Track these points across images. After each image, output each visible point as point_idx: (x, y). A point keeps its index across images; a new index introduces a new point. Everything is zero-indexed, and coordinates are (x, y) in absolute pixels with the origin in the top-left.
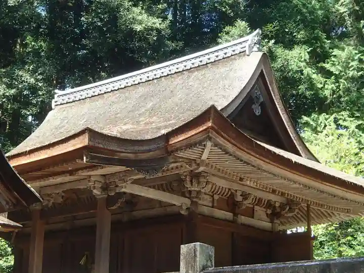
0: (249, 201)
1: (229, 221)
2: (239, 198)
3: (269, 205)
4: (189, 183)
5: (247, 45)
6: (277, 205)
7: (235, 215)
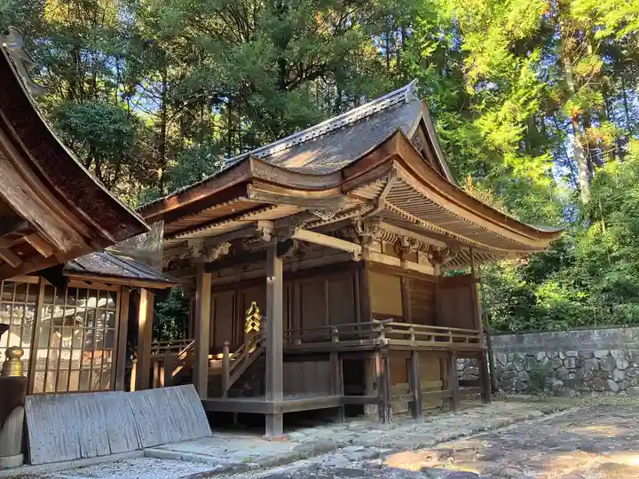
0: (416, 246)
1: (397, 267)
2: (407, 244)
3: (432, 250)
4: (360, 228)
5: (406, 94)
6: (439, 249)
7: (402, 260)
